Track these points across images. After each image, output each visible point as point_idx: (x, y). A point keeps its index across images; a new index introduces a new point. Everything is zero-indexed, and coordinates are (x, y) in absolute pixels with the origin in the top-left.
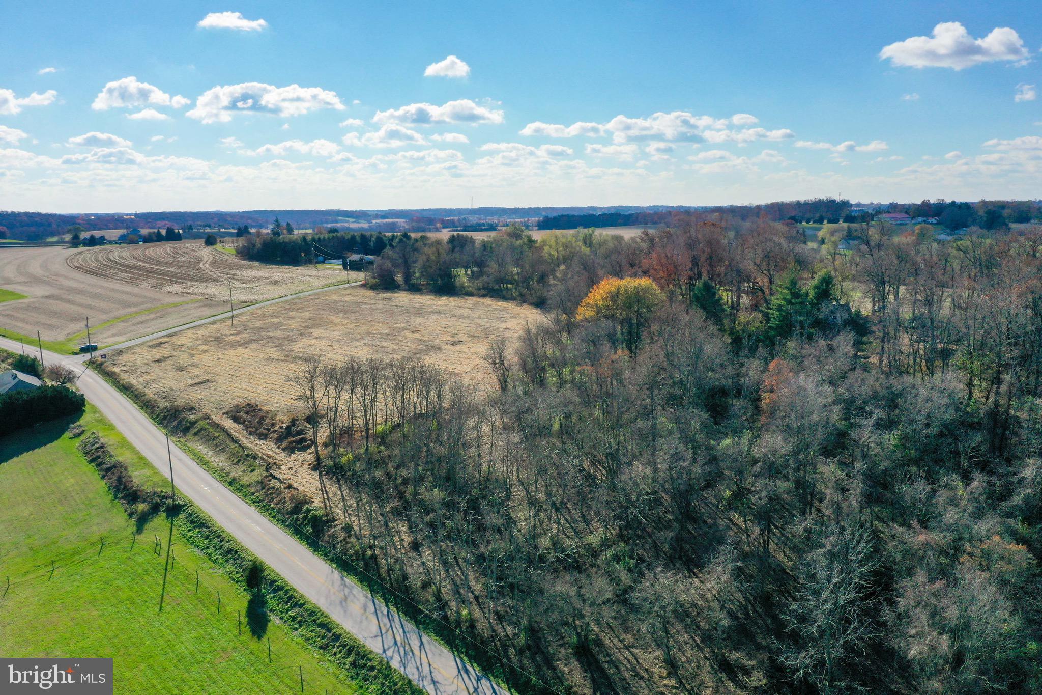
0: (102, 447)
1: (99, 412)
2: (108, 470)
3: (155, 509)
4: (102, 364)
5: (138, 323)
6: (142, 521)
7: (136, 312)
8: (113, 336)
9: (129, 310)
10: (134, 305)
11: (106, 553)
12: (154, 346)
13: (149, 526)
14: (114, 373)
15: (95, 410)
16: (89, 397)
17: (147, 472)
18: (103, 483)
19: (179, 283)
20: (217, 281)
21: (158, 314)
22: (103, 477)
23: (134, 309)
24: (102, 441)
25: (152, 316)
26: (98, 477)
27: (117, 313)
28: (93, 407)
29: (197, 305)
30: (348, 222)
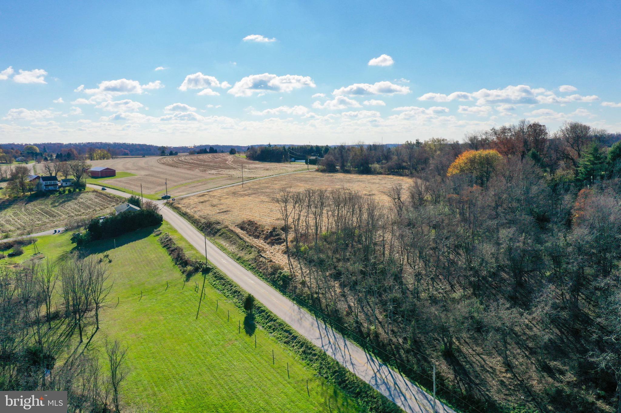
0: (170, 240)
1: (170, 224)
2: (173, 251)
3: (196, 270)
4: (172, 203)
5: (192, 187)
6: (189, 275)
7: (192, 182)
8: (179, 192)
9: (188, 181)
10: (190, 179)
11: (169, 290)
12: (200, 196)
13: (193, 278)
14: (179, 207)
15: (168, 223)
16: (165, 217)
17: (193, 252)
18: (170, 257)
19: (215, 170)
20: (235, 169)
21: (203, 183)
22: (170, 254)
23: (190, 181)
24: (170, 237)
25: (200, 184)
26: (167, 254)
27: (182, 182)
28: (167, 222)
29: (224, 179)
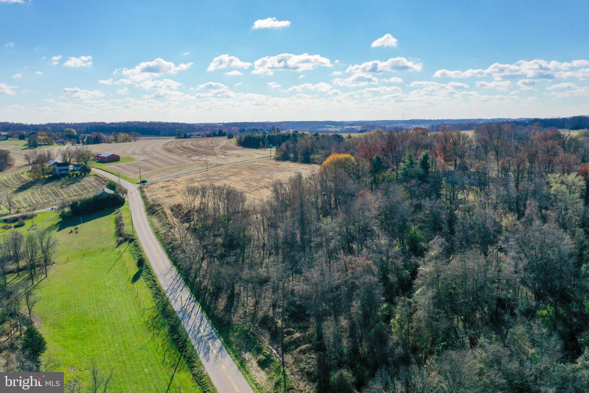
30: (331, 127)
